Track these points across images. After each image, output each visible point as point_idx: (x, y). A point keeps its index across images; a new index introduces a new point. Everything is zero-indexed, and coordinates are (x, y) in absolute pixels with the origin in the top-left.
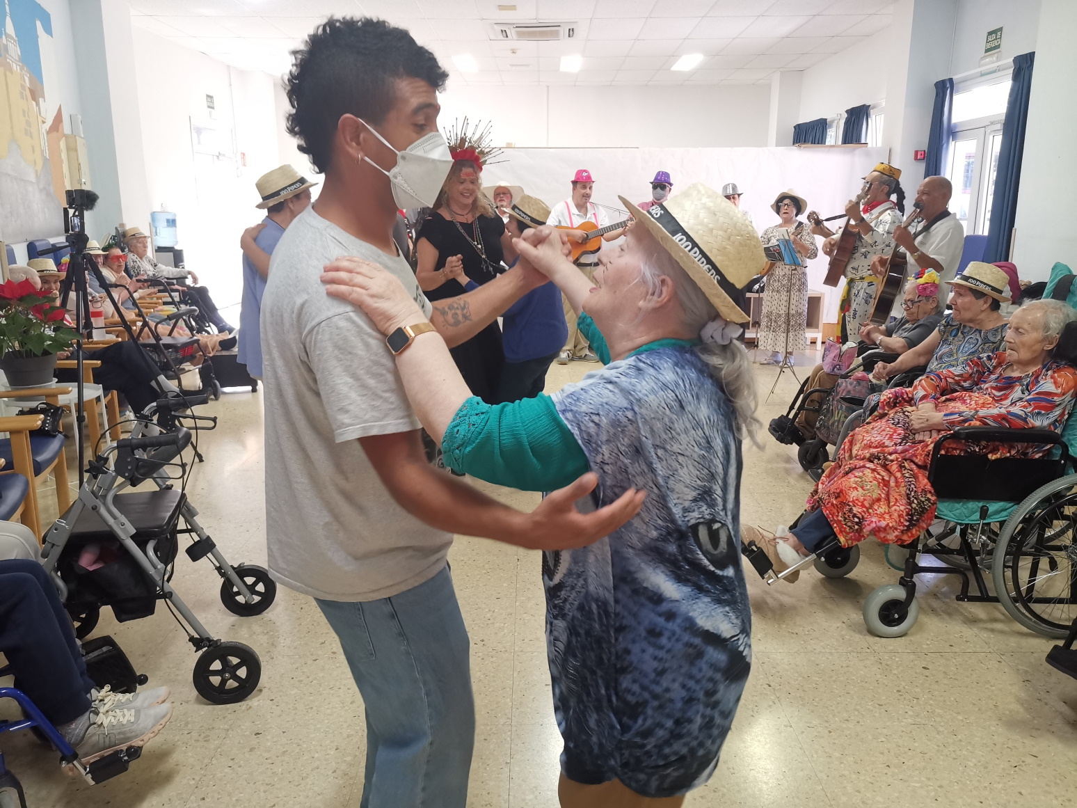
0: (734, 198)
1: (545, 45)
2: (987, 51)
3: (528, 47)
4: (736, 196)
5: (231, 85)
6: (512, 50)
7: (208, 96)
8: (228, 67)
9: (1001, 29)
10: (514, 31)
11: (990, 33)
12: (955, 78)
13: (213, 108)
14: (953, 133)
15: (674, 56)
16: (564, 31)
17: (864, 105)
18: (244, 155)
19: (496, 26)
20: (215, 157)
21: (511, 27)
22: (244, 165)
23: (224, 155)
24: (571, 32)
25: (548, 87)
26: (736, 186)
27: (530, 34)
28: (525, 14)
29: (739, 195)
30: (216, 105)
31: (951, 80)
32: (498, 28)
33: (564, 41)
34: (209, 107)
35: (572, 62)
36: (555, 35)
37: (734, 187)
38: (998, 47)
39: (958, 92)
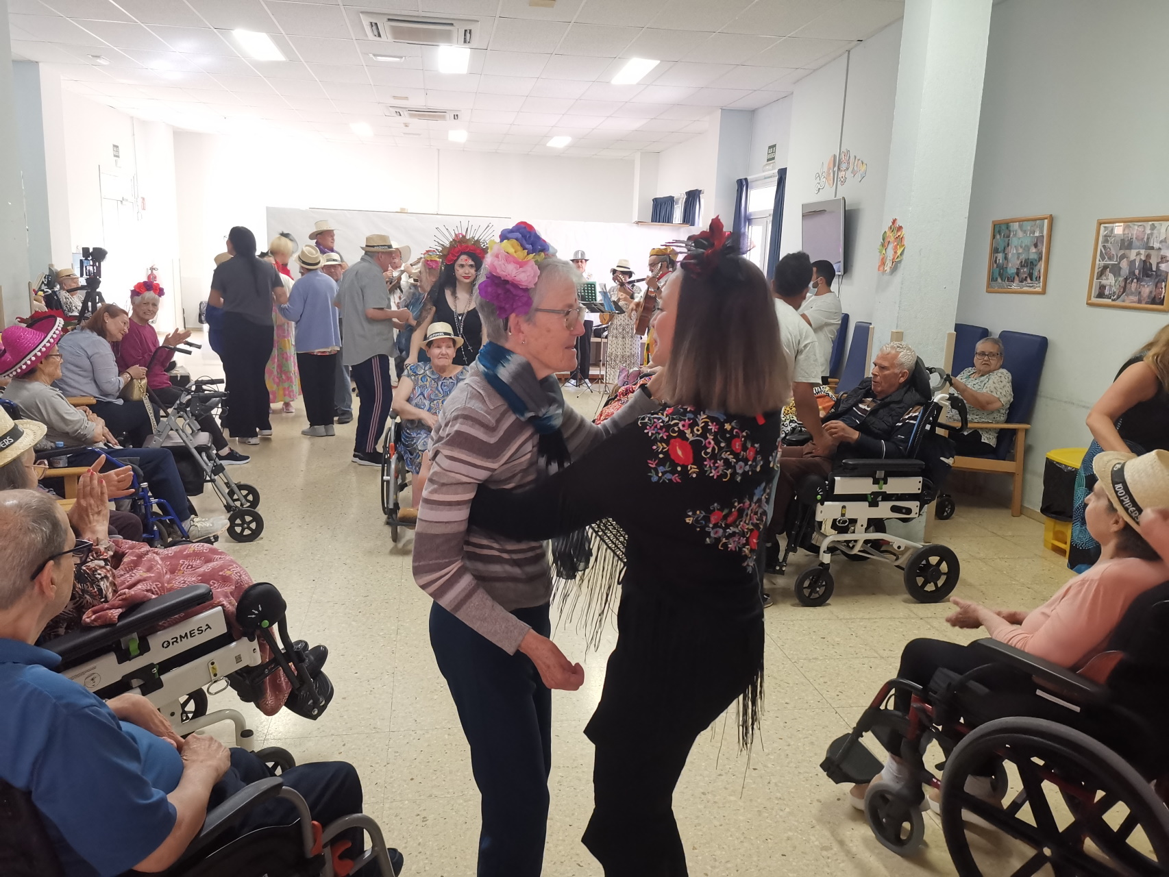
0: (581, 262)
1: (433, 124)
2: (768, 160)
3: (417, 124)
4: (584, 261)
5: (134, 135)
6: (405, 124)
7: (115, 146)
8: (132, 118)
9: (775, 146)
10: (406, 113)
11: (770, 147)
12: (748, 178)
13: (118, 157)
14: (749, 220)
15: (548, 136)
16: (450, 116)
17: (697, 190)
18: (143, 199)
19: (391, 109)
20: (119, 202)
21: (404, 110)
22: (144, 209)
23: (127, 200)
24: (456, 117)
25: (439, 150)
26: (584, 253)
27: (419, 115)
28: (418, 102)
29: (586, 260)
30: (121, 154)
31: (746, 179)
32: (393, 110)
33: (450, 121)
34: (115, 156)
35: (458, 135)
36: (443, 118)
37: (583, 254)
38: (773, 158)
39: (752, 188)
